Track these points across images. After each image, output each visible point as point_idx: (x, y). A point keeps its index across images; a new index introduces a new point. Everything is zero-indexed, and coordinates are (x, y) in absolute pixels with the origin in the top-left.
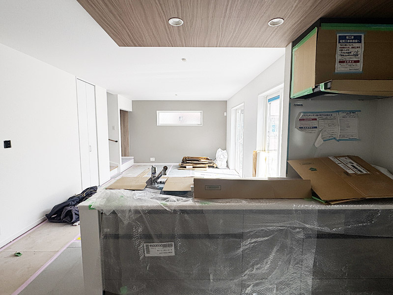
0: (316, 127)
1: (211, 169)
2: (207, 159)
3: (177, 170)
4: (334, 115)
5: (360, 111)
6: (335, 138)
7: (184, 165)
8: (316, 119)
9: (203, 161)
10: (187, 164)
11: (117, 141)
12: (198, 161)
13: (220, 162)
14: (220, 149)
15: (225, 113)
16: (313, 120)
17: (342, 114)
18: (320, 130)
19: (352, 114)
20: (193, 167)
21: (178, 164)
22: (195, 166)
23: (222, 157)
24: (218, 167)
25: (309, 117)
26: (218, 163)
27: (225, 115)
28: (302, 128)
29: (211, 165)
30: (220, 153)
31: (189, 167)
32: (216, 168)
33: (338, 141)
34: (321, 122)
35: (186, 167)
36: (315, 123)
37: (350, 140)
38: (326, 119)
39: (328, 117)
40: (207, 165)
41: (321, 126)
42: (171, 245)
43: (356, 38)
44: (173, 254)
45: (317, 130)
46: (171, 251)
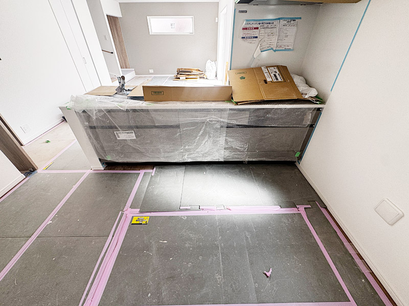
0: (257, 37)
1: (202, 79)
2: (199, 70)
3: (172, 81)
4: (275, 23)
5: (300, 18)
6: (272, 49)
7: (179, 76)
8: (257, 28)
9: (195, 72)
10: (181, 75)
11: (112, 53)
12: (190, 72)
13: (210, 74)
14: (209, 61)
15: (217, 18)
16: (255, 28)
17: (283, 22)
18: (260, 39)
19: (292, 22)
20: (186, 79)
21: (173, 75)
22: (187, 77)
23: (210, 68)
24: (208, 78)
25: (251, 26)
26: (207, 74)
27: (217, 21)
28: (244, 38)
29: (201, 76)
30: (209, 64)
31: (183, 77)
32: (206, 78)
33: (275, 51)
34: (262, 31)
35: (179, 78)
36: (255, 33)
37: (286, 50)
38: (267, 28)
39: (270, 25)
40: (198, 76)
41: (261, 36)
42: (132, 132)
44: (135, 138)
45: (257, 40)
46: (133, 136)
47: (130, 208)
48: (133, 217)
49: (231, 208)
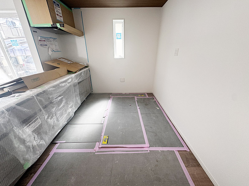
0: (47, 45)
6: (54, 51)
19: (55, 40)
25: (42, 39)
28: (42, 45)
36: (45, 43)
42: (38, 118)
43: (58, 5)
44: (41, 122)
45: (47, 47)
46: (39, 121)
47: (95, 149)
48: (102, 144)
49: (107, 109)
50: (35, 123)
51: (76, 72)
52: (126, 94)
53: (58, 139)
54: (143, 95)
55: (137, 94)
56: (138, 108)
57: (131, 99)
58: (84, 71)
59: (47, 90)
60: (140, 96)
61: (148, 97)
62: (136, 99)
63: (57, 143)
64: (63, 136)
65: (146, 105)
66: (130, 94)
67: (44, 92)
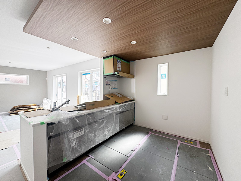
2: (35, 105)
3: (8, 116)
7: (15, 112)
8: (109, 82)
9: (32, 107)
10: (19, 111)
12: (29, 107)
13: (46, 106)
19: (116, 81)
20: (24, 112)
22: (26, 111)
23: (47, 103)
24: (44, 109)
26: (44, 107)
27: (46, 79)
28: (106, 85)
29: (39, 108)
30: (46, 100)
31: (21, 112)
32: (43, 110)
37: (116, 88)
39: (112, 82)
40: (36, 109)
42: (83, 130)
43: (120, 62)
44: (84, 133)
45: (110, 85)
46: (83, 132)
47: (109, 177)
48: (117, 177)
49: (139, 143)
50: (81, 132)
51: (120, 104)
52: (168, 135)
53: (91, 153)
54: (192, 143)
55: (182, 139)
56: (177, 155)
57: (172, 142)
58: (129, 104)
59: (95, 112)
60: (187, 142)
61: (200, 148)
62: (179, 144)
63: (89, 156)
64: (96, 153)
65: (191, 156)
66: (173, 136)
67: (93, 113)
